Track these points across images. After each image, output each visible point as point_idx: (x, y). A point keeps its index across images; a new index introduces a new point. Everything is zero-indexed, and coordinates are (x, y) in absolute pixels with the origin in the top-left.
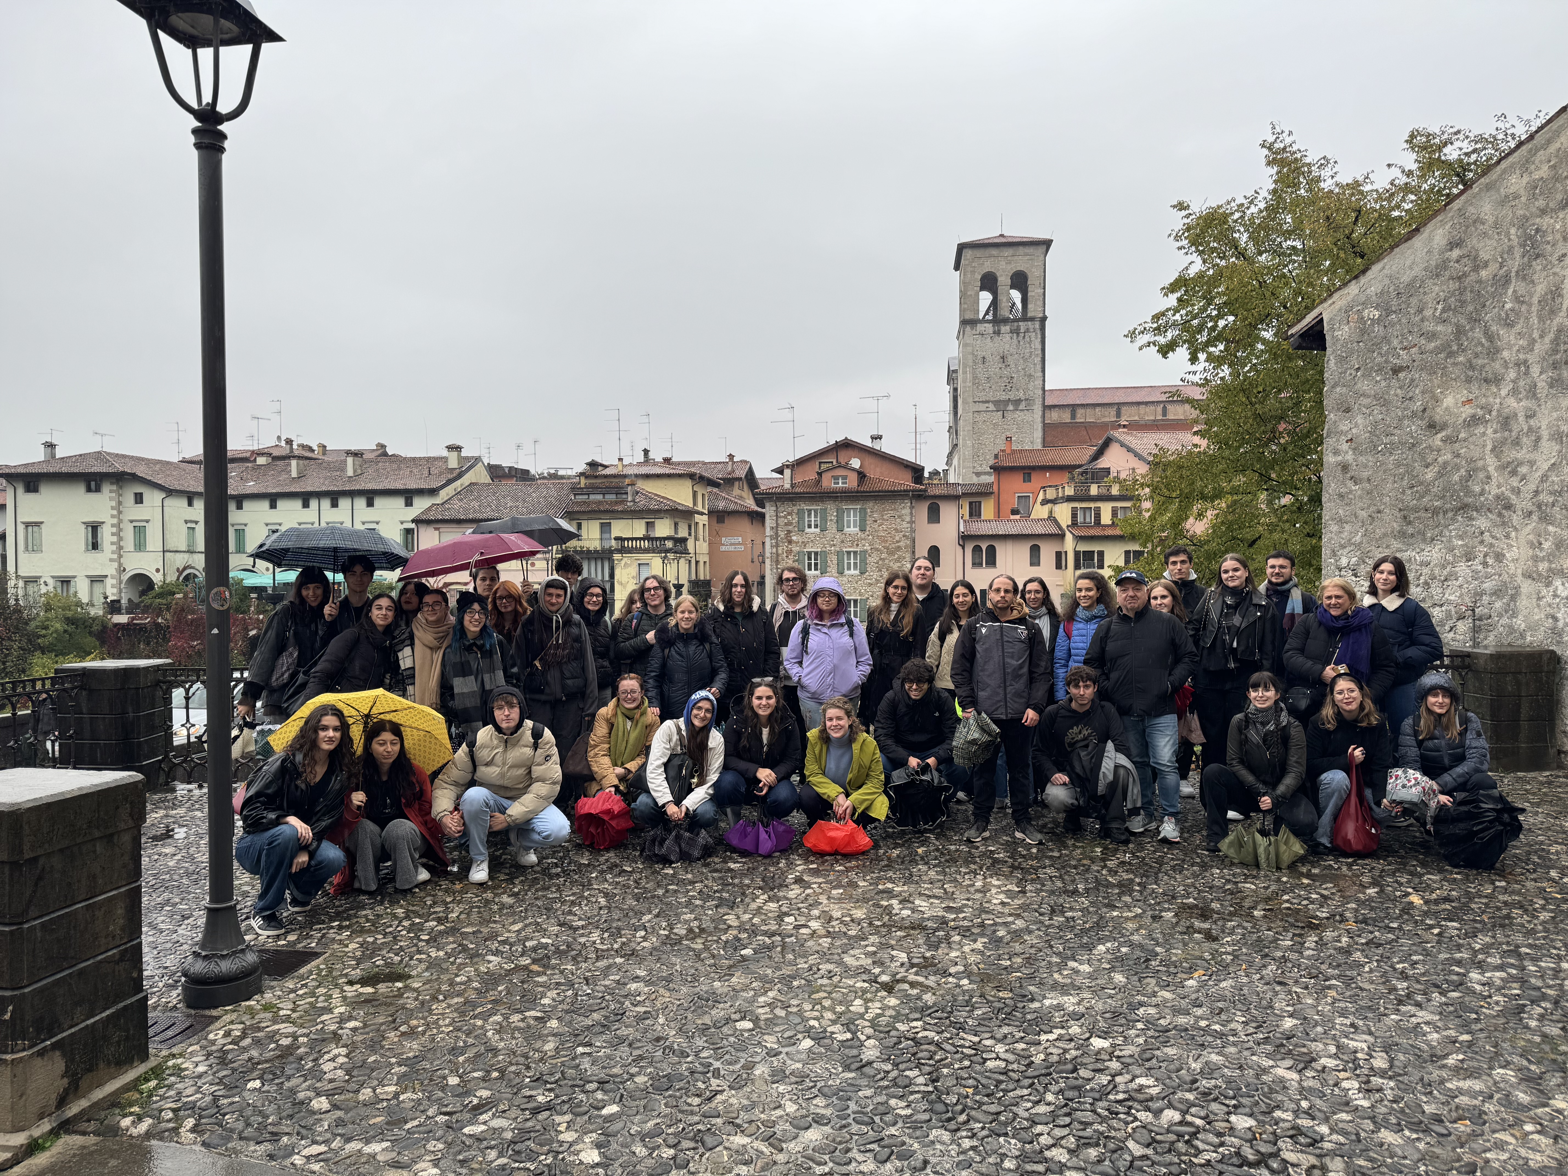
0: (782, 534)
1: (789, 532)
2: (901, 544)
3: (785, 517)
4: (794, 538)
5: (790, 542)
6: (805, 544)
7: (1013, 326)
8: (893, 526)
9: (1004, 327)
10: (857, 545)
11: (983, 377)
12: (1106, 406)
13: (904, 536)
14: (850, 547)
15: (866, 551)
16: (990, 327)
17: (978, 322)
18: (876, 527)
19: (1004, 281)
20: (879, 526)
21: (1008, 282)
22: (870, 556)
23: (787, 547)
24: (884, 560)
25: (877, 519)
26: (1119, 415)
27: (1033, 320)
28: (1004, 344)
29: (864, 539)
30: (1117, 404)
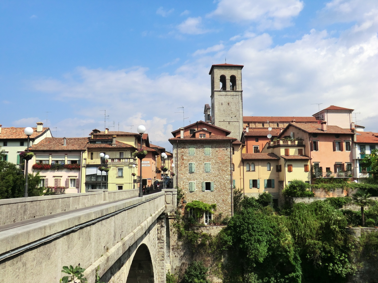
0: (180, 156)
7: (232, 93)
8: (224, 153)
9: (229, 93)
10: (210, 161)
11: (222, 109)
12: (259, 122)
13: (228, 157)
14: (207, 161)
15: (214, 163)
16: (224, 93)
17: (220, 91)
18: (217, 153)
19: (228, 78)
20: (218, 153)
21: (230, 78)
22: (215, 165)
23: (182, 161)
24: (220, 166)
25: (218, 150)
26: (263, 126)
27: (238, 91)
28: (228, 99)
29: (213, 158)
30: (263, 122)
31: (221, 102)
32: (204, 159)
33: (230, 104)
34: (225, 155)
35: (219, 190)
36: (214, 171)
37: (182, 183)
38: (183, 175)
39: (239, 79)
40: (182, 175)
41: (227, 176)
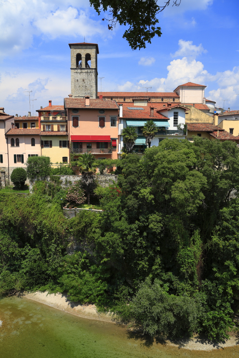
7: (86, 71)
9: (83, 71)
11: (77, 86)
12: (121, 97)
16: (79, 71)
17: (76, 69)
19: (83, 56)
21: (85, 57)
26: (124, 100)
27: (92, 69)
28: (84, 76)
30: (124, 97)
31: (77, 79)
33: (85, 81)
39: (93, 57)
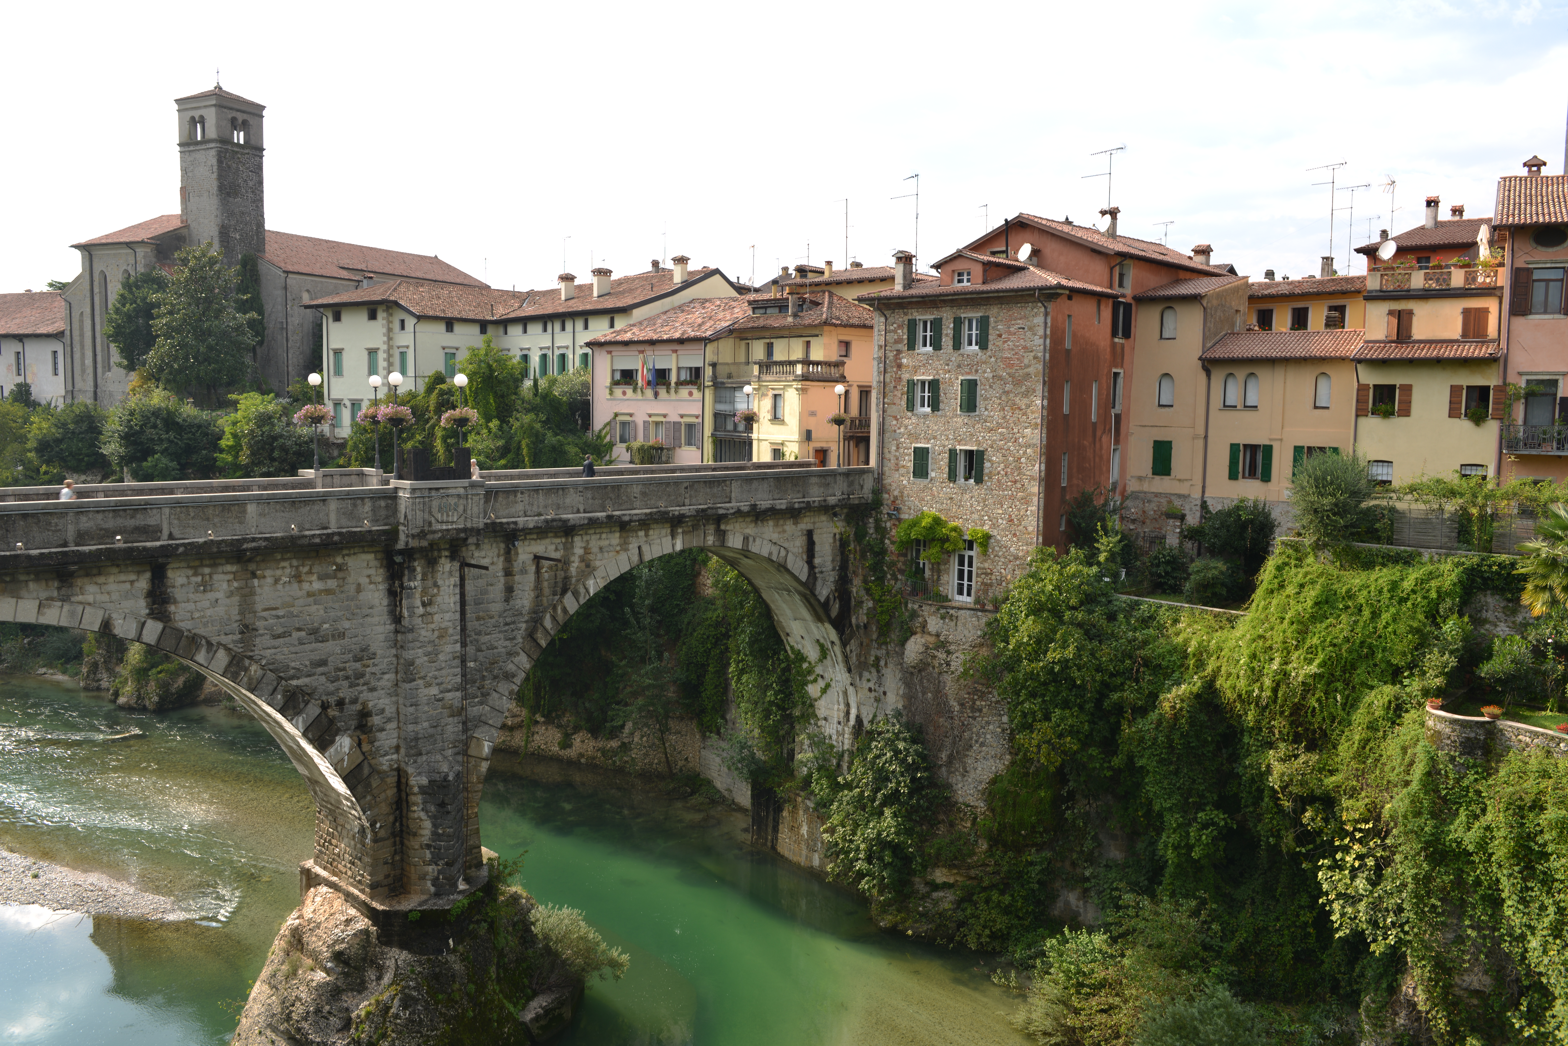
0: (891, 355)
1: (899, 352)
2: (1031, 370)
3: (895, 331)
4: (904, 361)
5: (900, 366)
6: (916, 370)
8: (1022, 342)
10: (977, 371)
13: (1035, 358)
14: (968, 373)
15: (987, 379)
18: (1000, 343)
20: (1005, 342)
22: (991, 387)
23: (896, 373)
24: (1007, 393)
25: (1002, 332)
29: (985, 363)
32: (959, 366)
34: (1025, 348)
35: (999, 481)
36: (986, 409)
37: (894, 448)
38: (897, 420)
40: (895, 422)
41: (1028, 431)
